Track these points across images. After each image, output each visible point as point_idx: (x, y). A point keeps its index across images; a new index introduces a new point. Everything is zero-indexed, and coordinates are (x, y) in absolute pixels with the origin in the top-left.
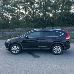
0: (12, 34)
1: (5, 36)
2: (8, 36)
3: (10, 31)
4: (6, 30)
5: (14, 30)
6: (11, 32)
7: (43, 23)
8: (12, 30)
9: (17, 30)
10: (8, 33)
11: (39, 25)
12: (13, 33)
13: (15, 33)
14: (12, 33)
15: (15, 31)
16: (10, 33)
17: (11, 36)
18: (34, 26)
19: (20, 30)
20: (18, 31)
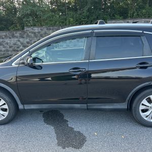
0: (19, 43)
1: (3, 49)
2: (11, 49)
3: (13, 36)
4: (4, 34)
5: (25, 33)
6: (17, 39)
7: (100, 9)
8: (18, 34)
9: (32, 33)
10: (9, 42)
11: (88, 17)
12: (21, 40)
13: (28, 40)
14: (19, 41)
15: (25, 36)
16: (14, 40)
17: (18, 48)
18: (77, 20)
19: (39, 32)
20: (33, 35)
